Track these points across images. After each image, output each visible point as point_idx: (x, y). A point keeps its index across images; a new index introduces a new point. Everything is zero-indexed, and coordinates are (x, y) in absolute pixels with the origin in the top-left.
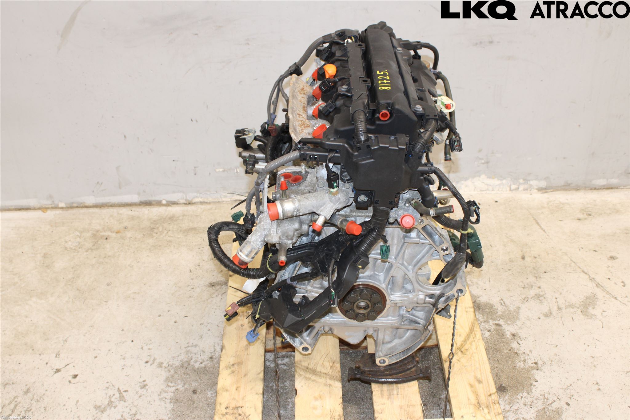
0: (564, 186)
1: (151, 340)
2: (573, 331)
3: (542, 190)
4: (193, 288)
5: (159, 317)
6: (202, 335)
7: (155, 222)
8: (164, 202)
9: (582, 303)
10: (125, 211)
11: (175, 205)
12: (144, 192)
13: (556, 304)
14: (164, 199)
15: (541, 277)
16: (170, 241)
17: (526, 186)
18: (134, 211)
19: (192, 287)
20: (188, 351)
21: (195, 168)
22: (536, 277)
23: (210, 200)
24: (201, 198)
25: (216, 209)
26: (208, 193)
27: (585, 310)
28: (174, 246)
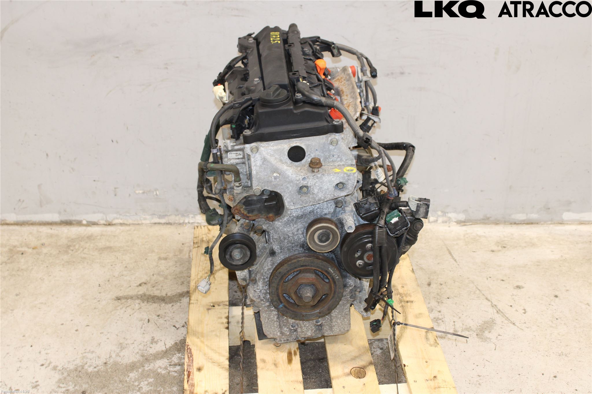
0: (483, 219)
1: (49, 346)
2: (464, 352)
3: (460, 223)
4: (99, 301)
5: (62, 326)
6: (100, 343)
7: (73, 240)
8: (84, 222)
9: (479, 327)
10: (45, 230)
11: (95, 226)
12: (65, 211)
13: (453, 327)
14: (84, 219)
15: (444, 302)
16: (85, 258)
17: (445, 219)
18: (54, 229)
19: (98, 300)
20: (84, 357)
21: (115, 188)
22: (439, 303)
23: (130, 221)
24: (121, 219)
25: (134, 230)
26: (128, 215)
27: (481, 334)
28: (88, 263)
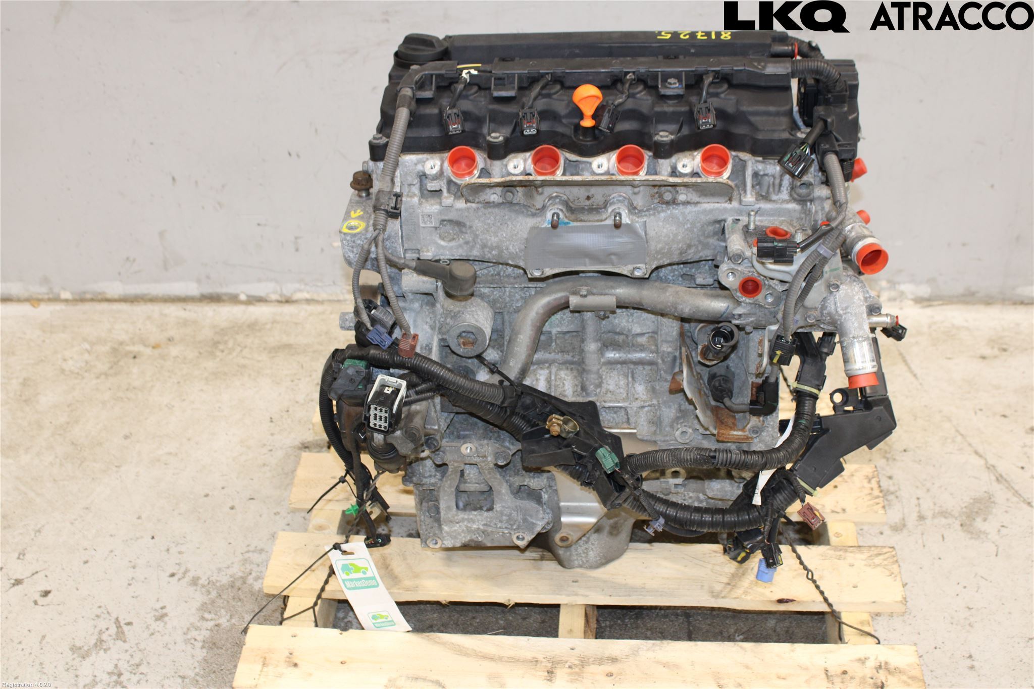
0: (963, 295)
1: (184, 537)
2: (940, 559)
3: (920, 301)
4: (271, 450)
5: (205, 498)
6: (275, 533)
7: (223, 332)
8: (243, 297)
9: (964, 510)
10: (174, 311)
11: (262, 304)
12: (208, 277)
13: (917, 509)
14: (243, 292)
15: (897, 458)
16: (244, 366)
17: (893, 294)
18: (190, 311)
19: (270, 448)
20: (246, 560)
21: (296, 238)
22: (888, 459)
23: (323, 296)
24: (308, 292)
25: (331, 313)
26: (320, 284)
27: (968, 523)
28: (250, 375)
